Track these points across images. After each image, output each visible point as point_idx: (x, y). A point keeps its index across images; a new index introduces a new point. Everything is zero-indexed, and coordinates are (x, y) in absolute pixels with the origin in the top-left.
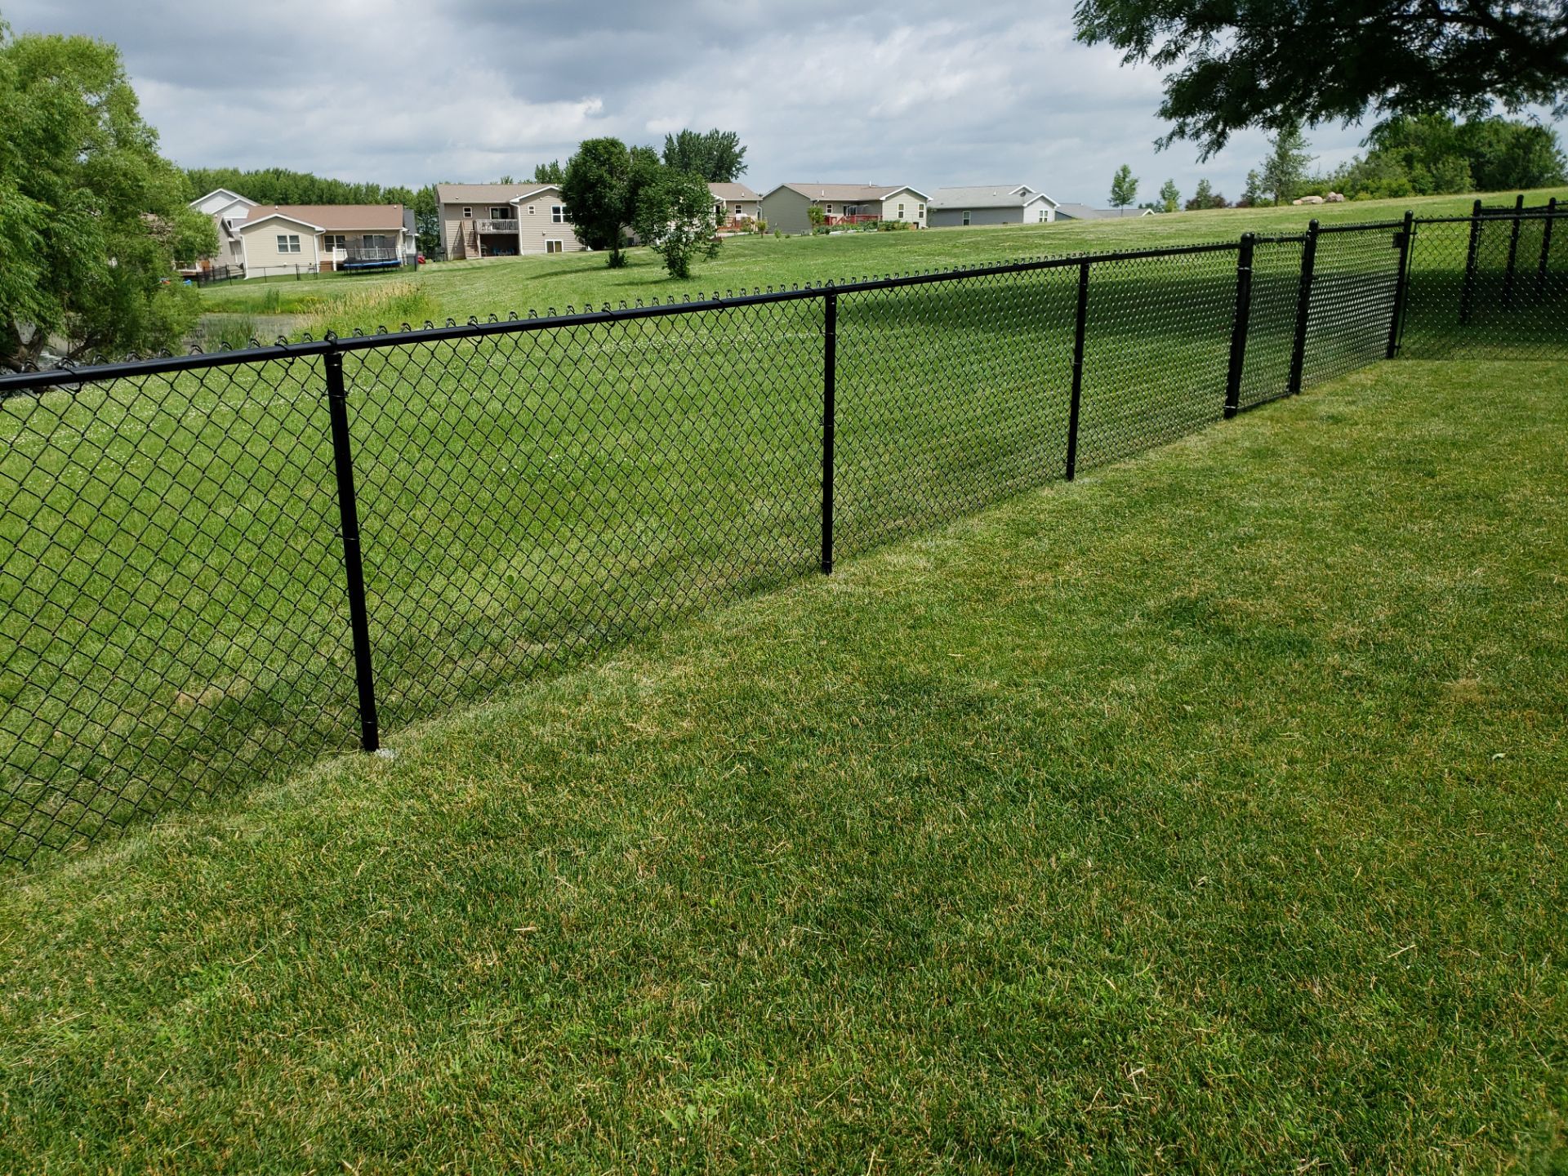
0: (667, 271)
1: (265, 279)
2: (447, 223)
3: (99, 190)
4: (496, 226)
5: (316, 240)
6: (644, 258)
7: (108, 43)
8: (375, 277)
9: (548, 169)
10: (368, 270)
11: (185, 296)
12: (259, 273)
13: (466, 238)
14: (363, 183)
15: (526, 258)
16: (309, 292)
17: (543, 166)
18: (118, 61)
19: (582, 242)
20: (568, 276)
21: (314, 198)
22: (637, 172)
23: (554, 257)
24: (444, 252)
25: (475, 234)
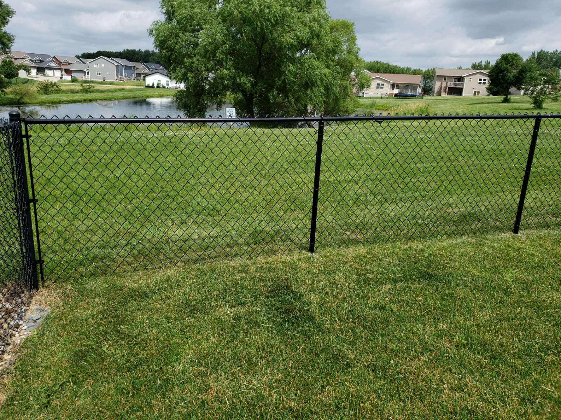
0: (533, 105)
1: (371, 98)
2: (437, 82)
3: (341, 66)
4: (455, 84)
5: (389, 86)
6: (518, 100)
7: (352, 21)
8: (408, 100)
9: (477, 64)
10: (406, 97)
11: (354, 101)
12: (369, 96)
13: (443, 88)
14: (406, 67)
15: (464, 97)
16: (385, 103)
17: (476, 63)
18: (354, 27)
19: (488, 92)
20: (485, 105)
21: (388, 71)
22: (524, 67)
23: (476, 97)
24: (433, 93)
25: (446, 87)
